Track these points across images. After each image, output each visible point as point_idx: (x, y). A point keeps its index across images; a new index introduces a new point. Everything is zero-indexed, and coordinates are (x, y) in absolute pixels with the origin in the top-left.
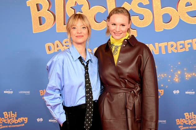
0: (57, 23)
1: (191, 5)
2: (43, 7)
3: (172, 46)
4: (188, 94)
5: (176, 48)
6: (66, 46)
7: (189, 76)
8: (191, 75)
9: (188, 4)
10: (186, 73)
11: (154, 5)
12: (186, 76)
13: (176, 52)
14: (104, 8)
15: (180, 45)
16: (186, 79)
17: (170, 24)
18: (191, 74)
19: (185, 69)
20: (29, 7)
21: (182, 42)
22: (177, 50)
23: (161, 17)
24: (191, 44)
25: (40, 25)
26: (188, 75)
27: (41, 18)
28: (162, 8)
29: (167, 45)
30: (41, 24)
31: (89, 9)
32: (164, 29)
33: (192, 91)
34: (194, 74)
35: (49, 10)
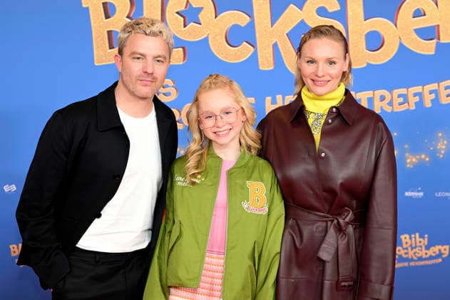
1: (425, 15)
2: (117, 9)
3: (383, 98)
4: (411, 197)
5: (391, 104)
6: (164, 94)
7: (414, 160)
8: (417, 159)
9: (419, 13)
10: (407, 155)
11: (350, 14)
12: (408, 161)
13: (390, 111)
14: (246, 16)
15: (400, 96)
16: (408, 165)
17: (380, 53)
18: (418, 157)
19: (406, 146)
20: (87, 8)
21: (403, 91)
22: (391, 108)
23: (364, 37)
24: (420, 95)
25: (110, 48)
26: (411, 159)
27: (114, 34)
28: (365, 20)
29: (372, 96)
31: (216, 17)
32: (368, 64)
33: (418, 191)
34: (423, 156)
35: (131, 16)
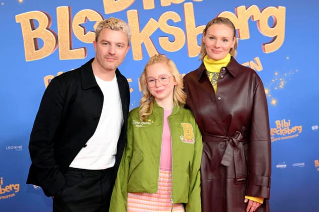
0: (61, 46)
2: (40, 24)
30: (37, 49)
35: (49, 28)
